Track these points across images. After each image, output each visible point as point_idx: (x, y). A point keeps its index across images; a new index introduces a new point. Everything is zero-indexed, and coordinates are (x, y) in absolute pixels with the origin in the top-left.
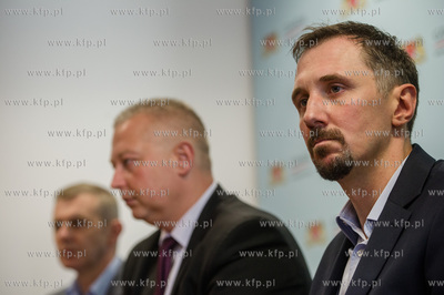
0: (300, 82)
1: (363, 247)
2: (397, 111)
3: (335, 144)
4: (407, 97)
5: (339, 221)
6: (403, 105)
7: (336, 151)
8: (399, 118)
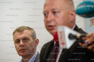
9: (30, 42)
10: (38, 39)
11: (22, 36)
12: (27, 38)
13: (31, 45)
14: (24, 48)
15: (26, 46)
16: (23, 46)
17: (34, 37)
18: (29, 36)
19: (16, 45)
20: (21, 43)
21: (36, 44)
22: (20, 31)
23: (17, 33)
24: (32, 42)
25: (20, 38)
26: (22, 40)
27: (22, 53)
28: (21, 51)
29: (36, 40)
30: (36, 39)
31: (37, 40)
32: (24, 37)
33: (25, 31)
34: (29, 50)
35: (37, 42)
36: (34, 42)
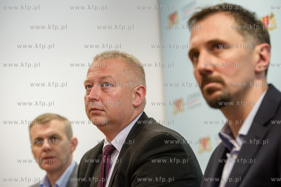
0: (194, 44)
1: (236, 152)
2: (259, 62)
3: (218, 85)
4: (264, 53)
5: (220, 135)
6: (262, 58)
7: (219, 89)
8: (260, 67)
10: (76, 140)
11: (48, 131)
13: (63, 148)
19: (36, 148)
20: (46, 144)
23: (37, 126)
27: (47, 166)
32: (51, 133)
33: (54, 122)
35: (74, 143)
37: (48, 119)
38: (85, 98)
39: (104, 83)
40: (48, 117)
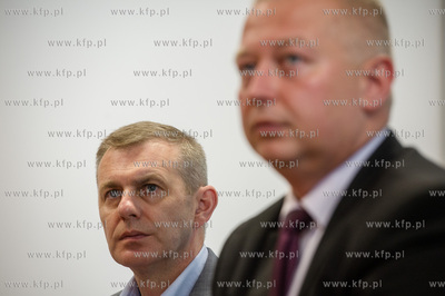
9: (169, 200)
10: (213, 191)
12: (158, 180)
13: (172, 213)
14: (136, 227)
15: (148, 217)
16: (134, 216)
17: (196, 177)
18: (168, 170)
19: (106, 209)
20: (127, 202)
21: (201, 213)
22: (126, 142)
24: (178, 201)
25: (122, 177)
26: (132, 188)
27: (128, 253)
28: (125, 241)
29: (205, 193)
30: (203, 188)
31: (209, 193)
32: (140, 172)
33: (153, 146)
34: (160, 241)
35: (208, 202)
36: (189, 204)
37: (137, 137)
38: (241, 97)
39: (286, 58)
40: (139, 132)
